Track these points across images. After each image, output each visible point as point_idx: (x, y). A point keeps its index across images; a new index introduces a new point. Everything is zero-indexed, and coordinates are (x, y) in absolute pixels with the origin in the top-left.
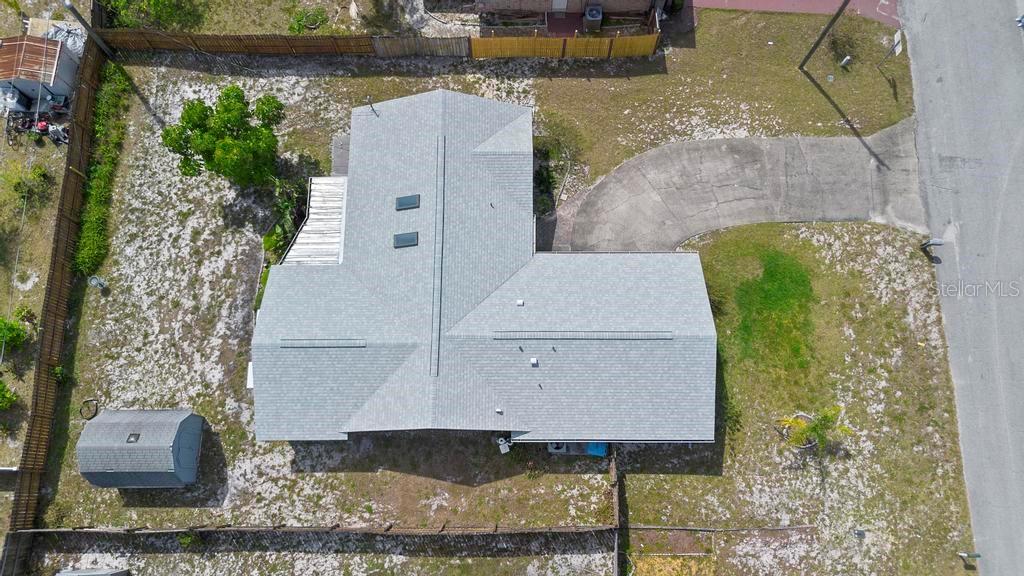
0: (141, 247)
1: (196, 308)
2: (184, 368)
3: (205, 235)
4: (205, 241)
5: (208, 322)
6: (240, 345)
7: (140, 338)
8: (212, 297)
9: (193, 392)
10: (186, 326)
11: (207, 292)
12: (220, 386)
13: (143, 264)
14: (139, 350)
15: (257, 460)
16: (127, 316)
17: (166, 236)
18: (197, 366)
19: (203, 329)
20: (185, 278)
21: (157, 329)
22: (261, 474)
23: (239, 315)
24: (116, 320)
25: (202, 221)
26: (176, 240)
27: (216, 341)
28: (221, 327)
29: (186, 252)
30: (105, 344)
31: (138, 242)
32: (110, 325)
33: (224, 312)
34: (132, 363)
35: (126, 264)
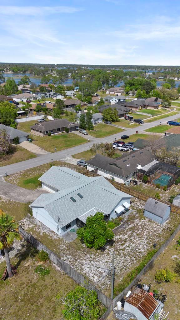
1: (133, 232)
2: (143, 224)
3: (120, 243)
5: (133, 229)
6: (128, 222)
7: (150, 233)
8: (128, 232)
9: (144, 220)
10: (138, 230)
12: (137, 219)
14: (152, 232)
15: (138, 207)
16: (151, 239)
18: (140, 223)
20: (132, 238)
21: (145, 233)
22: (138, 205)
23: (124, 226)
24: (154, 239)
25: (119, 246)
27: (133, 225)
28: (130, 226)
30: (159, 237)
32: (157, 240)
33: (127, 228)
34: (155, 231)
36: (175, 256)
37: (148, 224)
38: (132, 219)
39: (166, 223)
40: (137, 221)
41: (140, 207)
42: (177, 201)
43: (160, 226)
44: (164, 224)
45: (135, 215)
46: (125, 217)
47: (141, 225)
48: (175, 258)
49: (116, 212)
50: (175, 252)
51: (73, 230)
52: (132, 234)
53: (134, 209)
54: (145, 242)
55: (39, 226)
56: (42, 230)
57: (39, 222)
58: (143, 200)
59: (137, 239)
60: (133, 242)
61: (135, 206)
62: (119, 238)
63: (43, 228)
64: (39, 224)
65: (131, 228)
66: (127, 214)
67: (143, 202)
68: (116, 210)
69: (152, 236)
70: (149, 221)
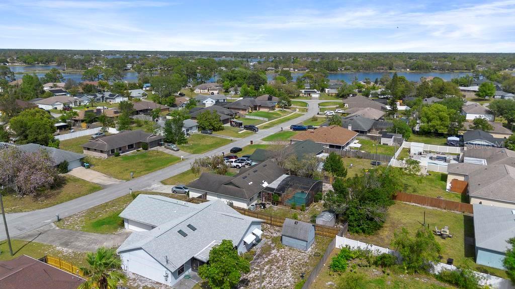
0: (283, 284)
1: (272, 265)
2: (283, 254)
3: (258, 281)
4: (258, 280)
5: (271, 262)
6: (263, 255)
7: (294, 263)
8: (265, 266)
9: (283, 250)
10: (278, 262)
11: (266, 268)
12: (274, 249)
13: (285, 280)
14: (296, 261)
15: (272, 235)
16: (297, 269)
17: (272, 285)
18: (279, 254)
19: (273, 261)
20: (271, 273)
21: (288, 264)
22: (272, 233)
23: (259, 261)
24: (301, 269)
25: (257, 285)
26: (269, 283)
27: (270, 257)
28: (266, 260)
29: (268, 279)
30: (307, 265)
31: (285, 285)
32: (303, 269)
33: (263, 262)
34: (300, 260)
35: (291, 281)
36: (330, 283)
37: (289, 253)
38: (267, 250)
39: (312, 249)
40: (274, 252)
41: (275, 235)
42: (321, 219)
43: (306, 253)
44: (309, 249)
45: (270, 246)
46: (257, 249)
47: (281, 256)
48: (330, 285)
49: (245, 242)
50: (329, 278)
51: (188, 277)
52: (271, 268)
53: (267, 238)
54: (289, 274)
55: (134, 280)
56: (140, 283)
57: (133, 273)
58: (277, 226)
59: (279, 273)
60: (274, 277)
61: (268, 234)
62: (255, 276)
63: (141, 281)
64: (133, 277)
65: (269, 261)
66: (259, 245)
67: (277, 228)
68: (245, 240)
69: (297, 266)
70: (290, 249)
